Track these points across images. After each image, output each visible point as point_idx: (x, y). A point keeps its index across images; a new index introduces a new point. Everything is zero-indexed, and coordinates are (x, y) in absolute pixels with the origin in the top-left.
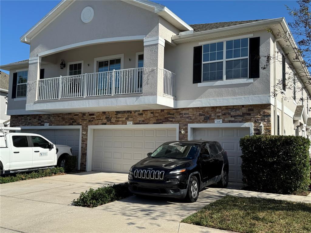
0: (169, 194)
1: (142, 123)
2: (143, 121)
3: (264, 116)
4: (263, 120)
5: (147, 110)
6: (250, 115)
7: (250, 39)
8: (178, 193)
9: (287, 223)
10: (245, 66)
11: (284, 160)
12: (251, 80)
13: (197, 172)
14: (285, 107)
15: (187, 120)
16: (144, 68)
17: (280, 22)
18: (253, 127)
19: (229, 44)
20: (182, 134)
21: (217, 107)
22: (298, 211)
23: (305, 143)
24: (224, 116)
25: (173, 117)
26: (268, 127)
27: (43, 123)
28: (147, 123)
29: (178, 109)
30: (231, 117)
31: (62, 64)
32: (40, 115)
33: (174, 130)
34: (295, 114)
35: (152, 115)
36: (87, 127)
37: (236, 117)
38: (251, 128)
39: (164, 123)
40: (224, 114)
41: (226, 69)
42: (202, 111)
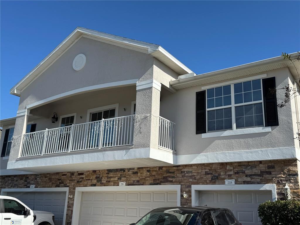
1: (137, 183)
2: (138, 181)
3: (289, 175)
4: (288, 180)
5: (143, 168)
6: (271, 174)
7: (263, 80)
15: (191, 180)
16: (136, 115)
18: (276, 191)
19: (237, 87)
20: (184, 198)
21: (227, 164)
24: (237, 175)
25: (173, 175)
26: (295, 191)
27: (29, 185)
29: (179, 166)
30: (246, 176)
31: (54, 118)
32: (27, 175)
33: (175, 193)
35: (149, 173)
36: (74, 189)
37: (253, 177)
38: (273, 191)
40: (237, 173)
41: (236, 116)
42: (209, 168)
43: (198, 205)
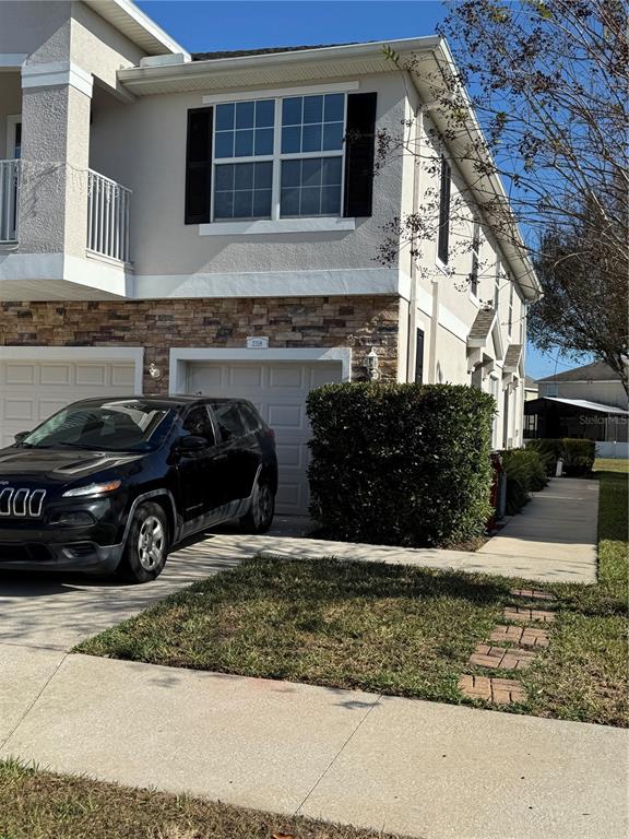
0: (59, 562)
1: (29, 341)
2: (33, 336)
3: (381, 329)
4: (377, 341)
5: (45, 302)
6: (344, 326)
7: (349, 96)
8: (91, 558)
9: (398, 638)
10: (332, 178)
11: (422, 453)
12: (349, 224)
13: (161, 492)
14: (440, 306)
15: (169, 336)
16: (23, 161)
17: (432, 50)
18: (351, 362)
19: (290, 105)
20: (151, 378)
21: (253, 300)
22: (438, 597)
23: (479, 405)
24: (274, 327)
25: (125, 325)
26: (388, 362)
28: (44, 341)
29: (142, 302)
30: (294, 329)
33: (130, 365)
34: (472, 332)
35: (61, 317)
37: (308, 332)
38: (344, 362)
39: (97, 343)
40: (274, 322)
41: (282, 185)
42: (213, 309)
43: (183, 393)
